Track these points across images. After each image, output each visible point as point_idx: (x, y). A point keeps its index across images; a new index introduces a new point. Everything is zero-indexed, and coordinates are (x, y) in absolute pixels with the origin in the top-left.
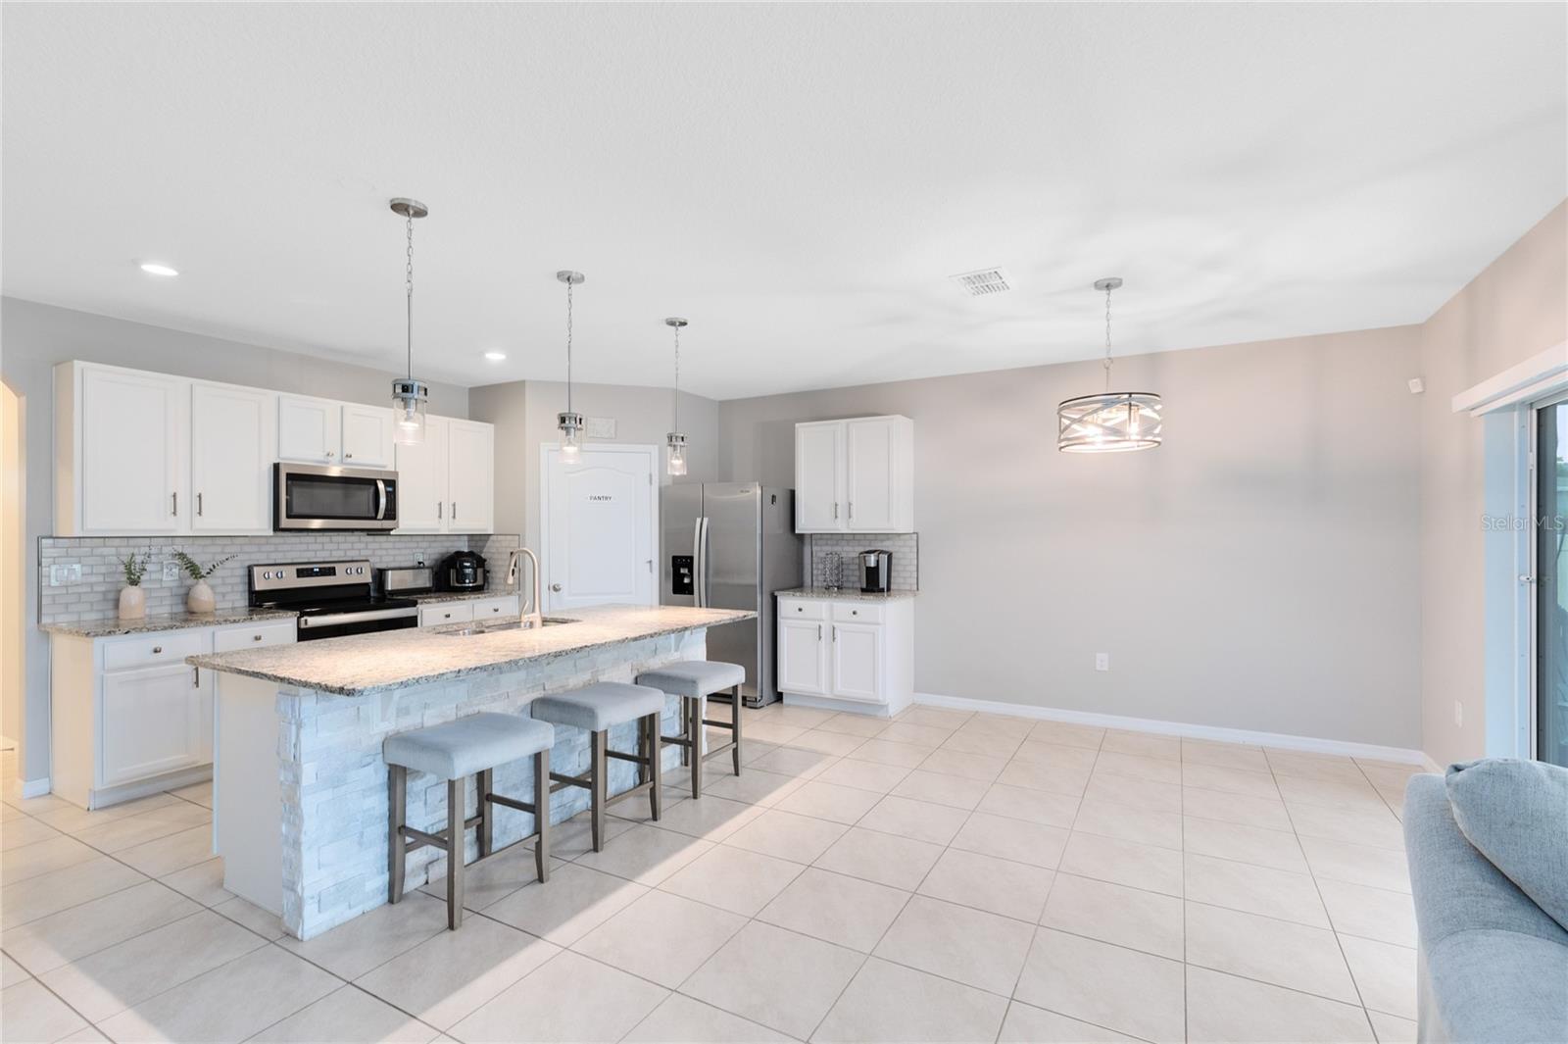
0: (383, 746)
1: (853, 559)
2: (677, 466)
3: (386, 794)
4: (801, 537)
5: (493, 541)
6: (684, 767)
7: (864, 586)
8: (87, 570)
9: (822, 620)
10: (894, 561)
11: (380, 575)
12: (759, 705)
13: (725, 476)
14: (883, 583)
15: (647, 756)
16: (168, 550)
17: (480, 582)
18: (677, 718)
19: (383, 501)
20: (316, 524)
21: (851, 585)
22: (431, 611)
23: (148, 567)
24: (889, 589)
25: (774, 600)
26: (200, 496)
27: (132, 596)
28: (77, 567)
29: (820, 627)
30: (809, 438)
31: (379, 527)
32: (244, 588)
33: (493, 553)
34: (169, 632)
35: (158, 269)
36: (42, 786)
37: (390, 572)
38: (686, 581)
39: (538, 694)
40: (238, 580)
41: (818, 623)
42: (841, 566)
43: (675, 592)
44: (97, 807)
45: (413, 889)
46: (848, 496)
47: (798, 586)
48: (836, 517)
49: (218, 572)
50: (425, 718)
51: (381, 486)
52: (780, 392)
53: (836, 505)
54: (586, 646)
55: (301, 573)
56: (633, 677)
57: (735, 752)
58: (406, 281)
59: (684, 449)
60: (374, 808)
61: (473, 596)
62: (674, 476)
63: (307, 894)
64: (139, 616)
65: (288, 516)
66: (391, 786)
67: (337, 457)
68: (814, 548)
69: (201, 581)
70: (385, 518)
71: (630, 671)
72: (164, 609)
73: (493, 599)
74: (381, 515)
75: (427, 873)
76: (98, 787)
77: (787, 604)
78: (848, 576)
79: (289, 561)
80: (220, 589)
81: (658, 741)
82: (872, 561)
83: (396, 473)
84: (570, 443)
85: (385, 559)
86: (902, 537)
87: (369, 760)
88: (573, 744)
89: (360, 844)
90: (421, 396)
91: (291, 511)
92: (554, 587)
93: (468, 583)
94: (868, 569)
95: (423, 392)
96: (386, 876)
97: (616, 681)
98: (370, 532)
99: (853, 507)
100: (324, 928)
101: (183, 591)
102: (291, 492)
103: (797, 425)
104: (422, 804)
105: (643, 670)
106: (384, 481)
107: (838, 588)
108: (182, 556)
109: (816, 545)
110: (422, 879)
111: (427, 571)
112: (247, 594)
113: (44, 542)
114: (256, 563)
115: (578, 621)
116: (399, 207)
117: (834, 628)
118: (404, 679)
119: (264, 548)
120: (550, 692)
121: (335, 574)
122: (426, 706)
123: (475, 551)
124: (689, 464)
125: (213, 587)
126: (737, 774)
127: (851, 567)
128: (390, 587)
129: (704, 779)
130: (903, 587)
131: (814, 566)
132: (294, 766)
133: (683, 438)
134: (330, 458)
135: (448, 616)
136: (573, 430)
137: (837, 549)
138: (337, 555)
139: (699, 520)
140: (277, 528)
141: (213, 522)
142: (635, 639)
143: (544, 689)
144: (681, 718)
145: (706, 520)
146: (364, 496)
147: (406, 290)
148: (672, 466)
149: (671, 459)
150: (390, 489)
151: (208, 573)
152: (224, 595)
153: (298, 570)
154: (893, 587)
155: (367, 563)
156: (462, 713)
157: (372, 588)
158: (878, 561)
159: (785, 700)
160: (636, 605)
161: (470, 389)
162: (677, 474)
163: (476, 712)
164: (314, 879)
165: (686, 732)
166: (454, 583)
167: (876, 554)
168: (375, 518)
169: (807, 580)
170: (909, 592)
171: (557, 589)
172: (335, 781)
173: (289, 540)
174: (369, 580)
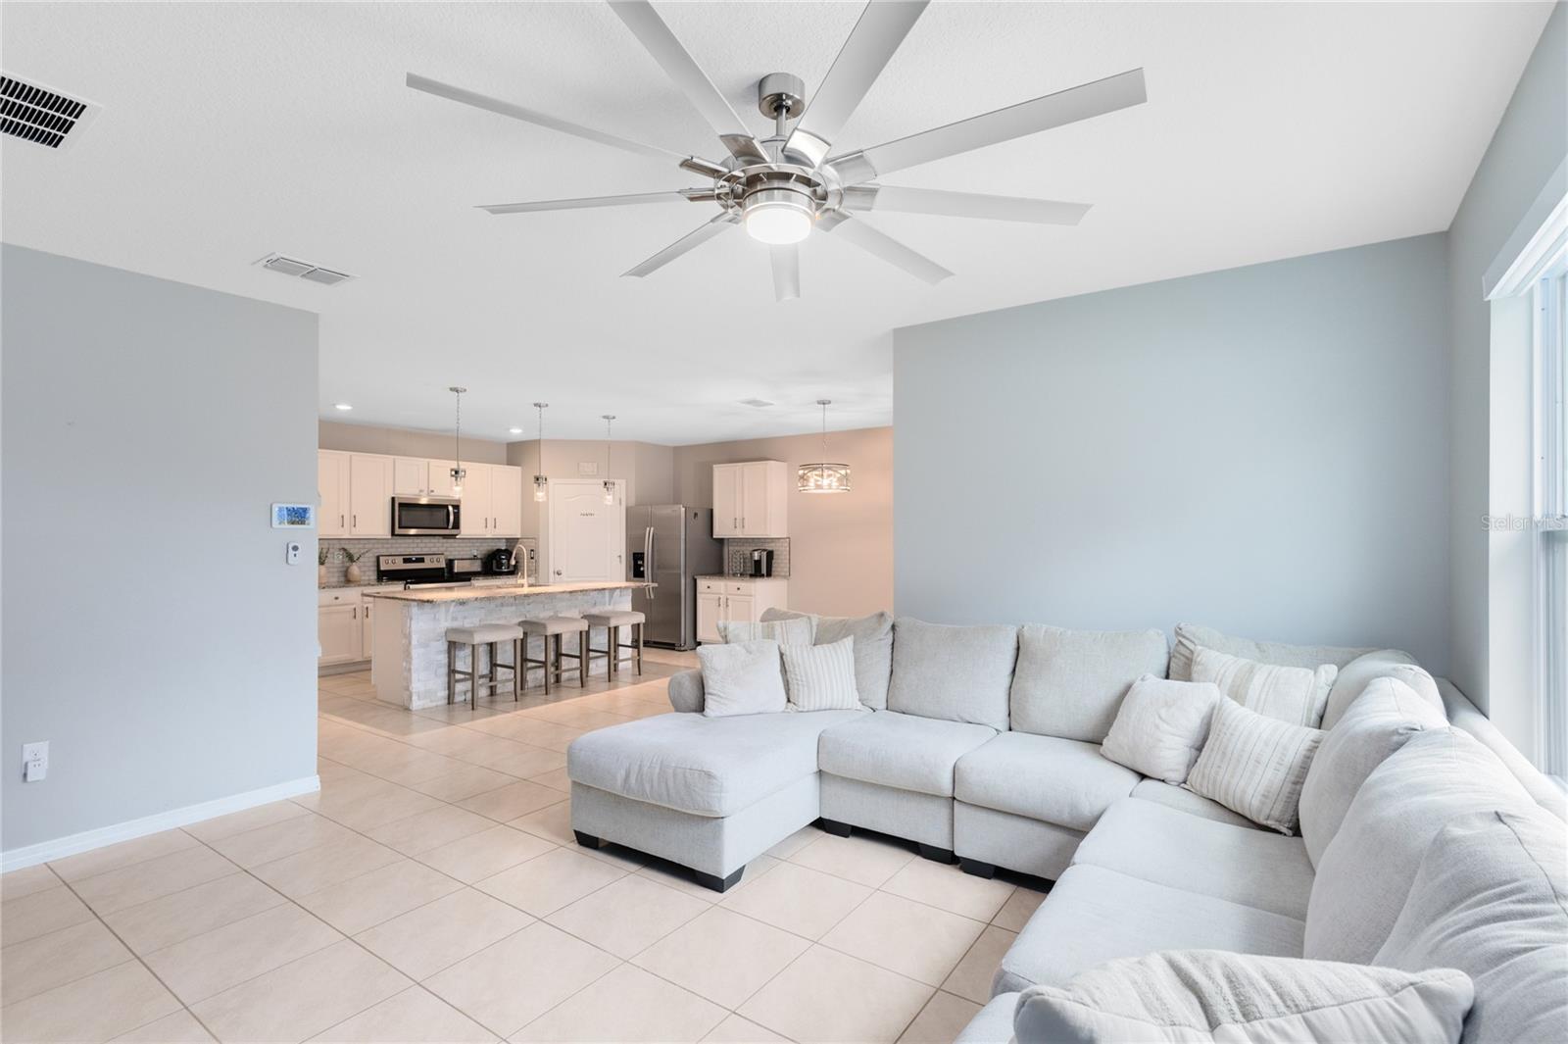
1: (748, 555)
3: (446, 655)
5: (519, 542)
7: (750, 572)
9: (721, 594)
10: (775, 556)
11: (450, 563)
12: (683, 649)
13: (677, 499)
14: (764, 571)
16: (338, 546)
17: (511, 569)
19: (452, 518)
20: (413, 532)
21: (741, 572)
23: (329, 555)
24: (767, 575)
25: (695, 581)
26: (355, 517)
27: (321, 570)
29: (720, 598)
30: (721, 473)
31: (450, 534)
32: (375, 567)
33: (520, 550)
34: (339, 589)
35: (343, 407)
37: (456, 561)
38: (640, 569)
40: (371, 564)
41: (718, 596)
42: (741, 559)
43: (634, 573)
45: (457, 700)
46: (742, 513)
47: (712, 573)
48: (736, 527)
49: (361, 559)
50: (465, 623)
51: (450, 508)
52: (712, 442)
53: (735, 519)
55: (406, 561)
57: (639, 662)
60: (441, 658)
61: (506, 577)
63: (414, 691)
65: (400, 527)
66: (449, 652)
67: (426, 492)
68: (730, 548)
69: (354, 563)
70: (453, 528)
72: (339, 576)
74: (450, 527)
77: (703, 584)
79: (399, 554)
80: (363, 569)
82: (757, 556)
83: (460, 501)
85: (453, 553)
86: (779, 540)
87: (439, 640)
91: (401, 524)
92: (557, 572)
93: (504, 569)
94: (755, 561)
96: (447, 692)
98: (445, 536)
99: (745, 520)
100: (421, 707)
101: (345, 569)
102: (402, 513)
103: (715, 466)
106: (453, 506)
108: (344, 550)
109: (725, 546)
110: (463, 698)
111: (480, 561)
112: (376, 573)
114: (381, 554)
116: (454, 389)
117: (728, 599)
119: (386, 546)
121: (424, 562)
122: (465, 618)
123: (509, 549)
125: (359, 567)
126: (640, 675)
128: (456, 569)
130: (777, 573)
131: (730, 560)
132: (408, 637)
134: (422, 493)
137: (739, 548)
138: (425, 551)
139: (648, 528)
140: (393, 534)
141: (361, 531)
145: (653, 528)
146: (439, 515)
150: (456, 511)
151: (357, 560)
152: (364, 572)
153: (404, 559)
154: (770, 573)
155: (443, 556)
156: (482, 623)
157: (445, 571)
158: (762, 557)
159: (700, 645)
161: (507, 444)
164: (416, 686)
166: (495, 568)
167: (761, 551)
168: (447, 528)
169: (726, 569)
170: (785, 577)
171: (559, 574)
172: (426, 645)
173: (399, 541)
174: (444, 566)
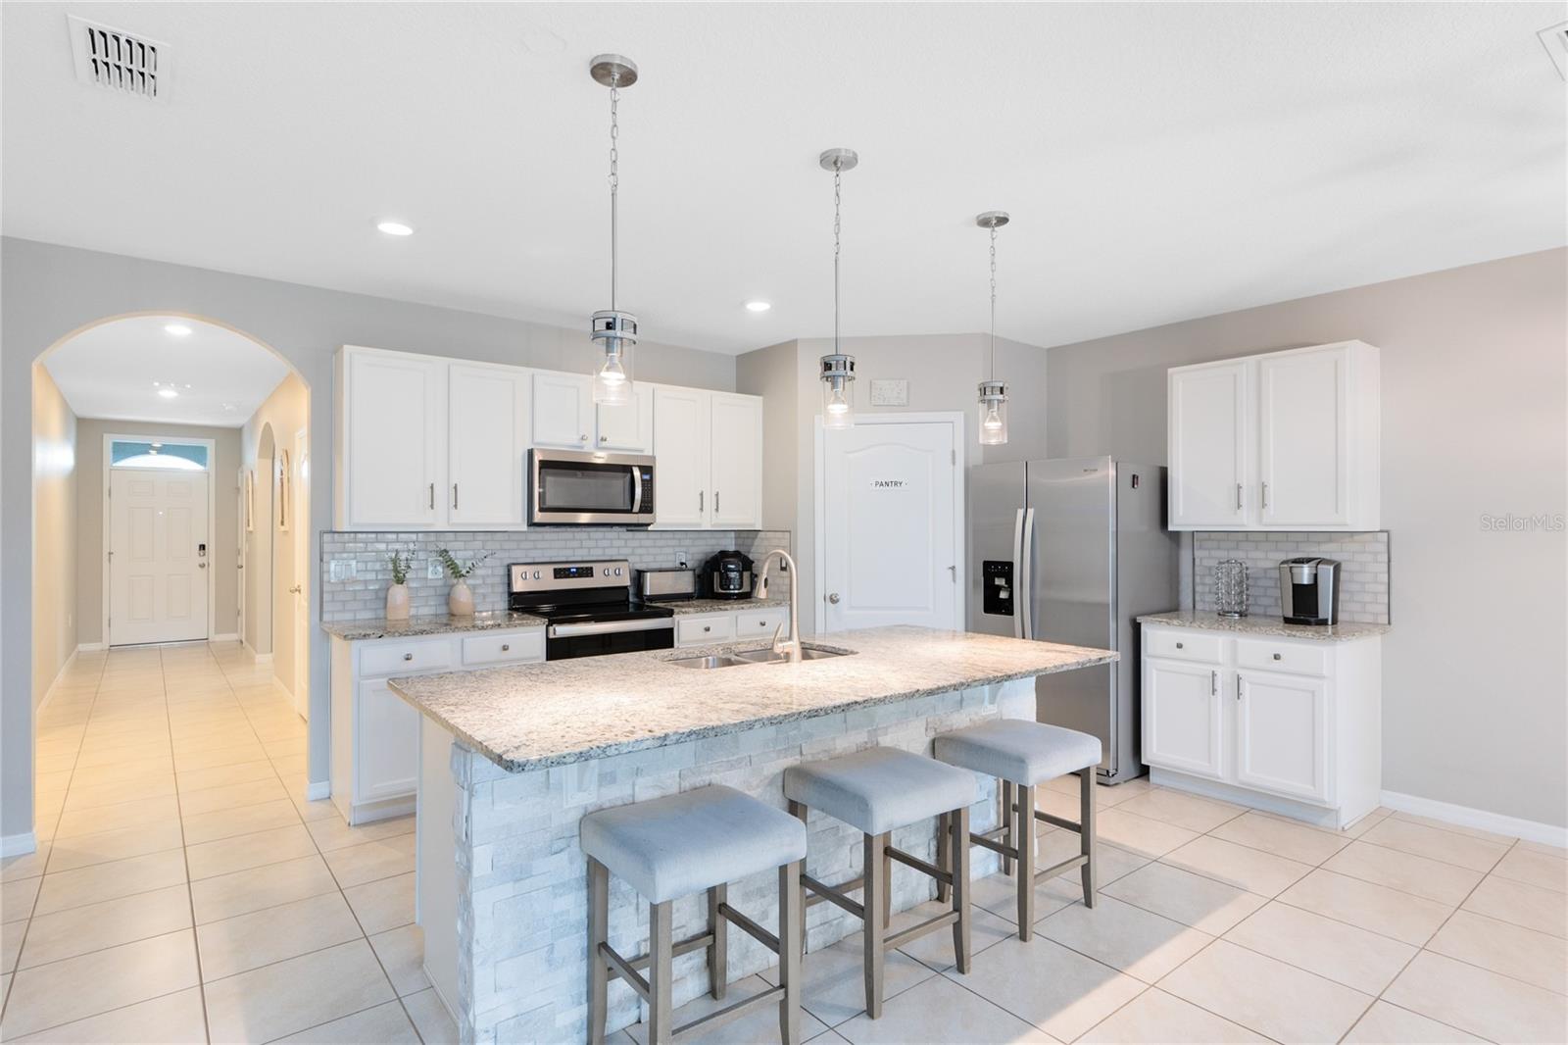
0: (580, 823)
1: (1266, 570)
2: (993, 430)
4: (1176, 536)
5: (762, 539)
6: (1003, 876)
7: (1290, 614)
8: (361, 566)
9: (1217, 664)
10: (1343, 576)
11: (639, 576)
12: (1112, 781)
13: (1056, 447)
14: (1325, 610)
15: (950, 869)
16: (428, 545)
17: (746, 588)
18: (992, 801)
19: (639, 490)
20: (584, 518)
21: (1260, 611)
22: (689, 624)
23: (412, 564)
24: (1335, 621)
25: (1136, 629)
26: (456, 488)
27: (398, 593)
28: (353, 563)
29: (1214, 675)
31: (635, 522)
32: (503, 589)
33: (762, 553)
34: (419, 637)
35: (394, 229)
36: (322, 789)
37: (648, 574)
38: (1003, 595)
39: (791, 761)
40: (495, 581)
41: (1208, 669)
42: (1244, 581)
43: (987, 610)
44: (357, 822)
45: (620, 1028)
46: (1259, 473)
47: (1171, 609)
48: (1239, 506)
49: (475, 571)
50: (637, 788)
51: (637, 473)
53: (1239, 487)
54: (856, 702)
55: (559, 574)
56: (927, 740)
57: (1086, 871)
58: (610, 173)
59: (1004, 406)
60: (568, 911)
61: (736, 606)
62: (987, 447)
63: (479, 1026)
64: (403, 617)
65: (544, 509)
66: (590, 884)
67: (593, 441)
68: (1197, 553)
69: (461, 580)
70: (641, 511)
71: (923, 730)
72: (427, 609)
73: (760, 610)
74: (636, 508)
75: (639, 1007)
76: (356, 803)
77: (1157, 636)
78: (1256, 597)
79: (548, 560)
80: (481, 591)
81: (965, 840)
82: (1305, 575)
83: (653, 458)
84: (837, 400)
85: (646, 559)
86: (1356, 538)
87: (561, 844)
88: (841, 834)
89: (550, 962)
90: (628, 334)
91: (544, 503)
92: (831, 599)
93: (733, 590)
94: (1296, 587)
95: (632, 330)
97: (905, 748)
98: (628, 526)
99: (1271, 491)
101: (446, 591)
102: (544, 482)
103: (1170, 371)
104: (632, 909)
105: (942, 729)
106: (640, 467)
107: (1241, 614)
108: (441, 552)
109: (1201, 548)
110: (632, 1016)
111: (691, 573)
112: (506, 595)
113: (325, 535)
114: (515, 562)
115: (852, 653)
116: (601, 71)
117: (1239, 679)
118: (585, 748)
119: (523, 545)
120: (810, 758)
121: (592, 576)
122: (638, 772)
123: (742, 550)
124: (1010, 428)
125: (473, 588)
126: (1088, 904)
127: (1261, 583)
128: (648, 592)
129: (1037, 905)
130: (1357, 618)
131: (1198, 579)
133: (1002, 390)
134: (584, 442)
135: (707, 629)
136: (841, 379)
137: (1240, 555)
138: (596, 554)
139: (1021, 512)
140: (531, 524)
141: (469, 517)
142: (931, 693)
143: (801, 753)
144: (999, 803)
145: (1031, 511)
146: (619, 483)
147: (609, 187)
148: (986, 430)
149: (984, 421)
150: (647, 477)
151: (468, 572)
152: (484, 596)
153: (555, 570)
154: (1341, 616)
155: (626, 563)
156: (687, 785)
157: (631, 592)
158: (1316, 576)
159: (1152, 776)
160: (934, 631)
161: (737, 357)
162: (993, 441)
163: (707, 782)
164: (489, 1005)
165: (1007, 824)
166: (717, 587)
167: (1313, 564)
168: (630, 511)
169: (1186, 600)
170: (1372, 626)
171: (834, 600)
172: (519, 873)
173: (547, 536)
174: (627, 582)
